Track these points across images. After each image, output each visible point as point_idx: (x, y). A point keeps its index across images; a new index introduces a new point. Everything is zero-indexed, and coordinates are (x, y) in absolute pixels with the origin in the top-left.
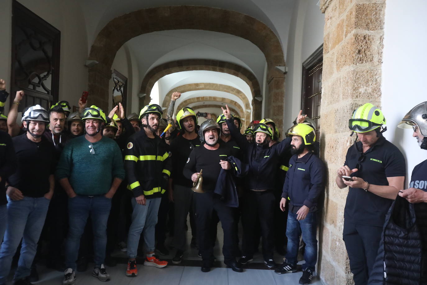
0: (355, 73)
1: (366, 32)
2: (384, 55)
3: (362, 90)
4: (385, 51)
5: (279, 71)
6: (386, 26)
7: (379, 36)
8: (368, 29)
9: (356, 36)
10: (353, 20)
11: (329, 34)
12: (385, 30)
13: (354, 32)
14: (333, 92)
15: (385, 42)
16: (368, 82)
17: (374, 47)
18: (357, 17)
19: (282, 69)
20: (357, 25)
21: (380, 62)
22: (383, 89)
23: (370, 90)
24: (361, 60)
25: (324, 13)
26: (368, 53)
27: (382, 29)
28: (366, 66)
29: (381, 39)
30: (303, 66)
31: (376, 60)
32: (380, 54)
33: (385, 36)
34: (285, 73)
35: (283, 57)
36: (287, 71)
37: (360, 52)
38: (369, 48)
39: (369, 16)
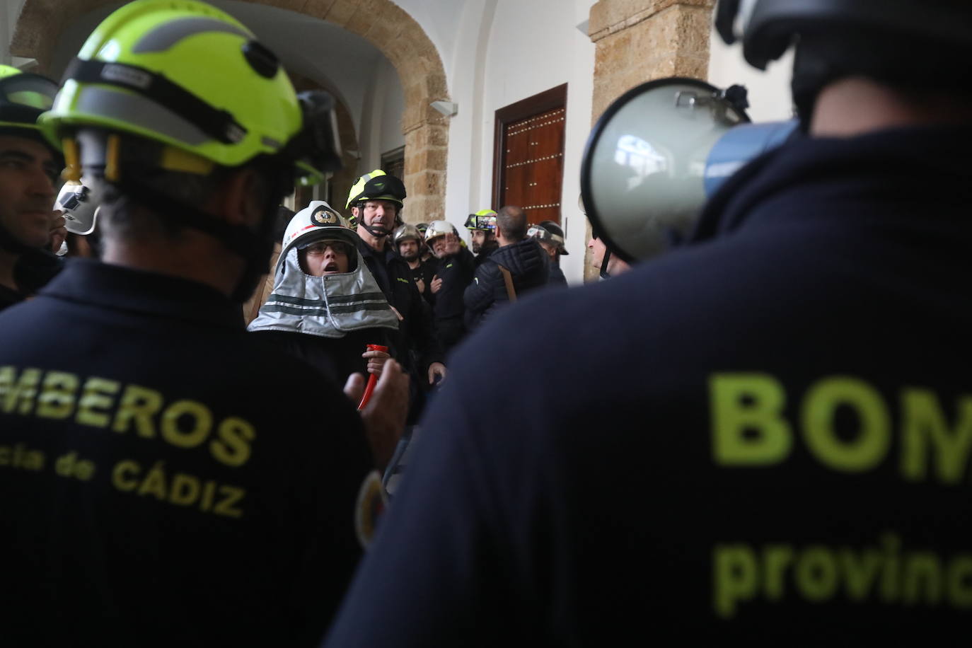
0: (427, 202)
1: (434, 172)
2: (447, 189)
3: (432, 215)
4: (448, 187)
5: (351, 157)
6: (449, 168)
7: (443, 175)
8: (436, 168)
9: (428, 174)
10: (425, 161)
11: (409, 158)
13: (425, 171)
14: (412, 211)
15: (448, 180)
16: (435, 209)
17: (441, 183)
18: (428, 160)
19: (354, 154)
20: (428, 166)
21: (444, 194)
24: (431, 192)
25: (405, 134)
26: (436, 187)
27: (445, 169)
28: (434, 197)
29: (445, 177)
31: (441, 192)
32: (444, 188)
34: (359, 159)
35: (354, 136)
37: (430, 186)
38: (436, 183)
39: (436, 160)
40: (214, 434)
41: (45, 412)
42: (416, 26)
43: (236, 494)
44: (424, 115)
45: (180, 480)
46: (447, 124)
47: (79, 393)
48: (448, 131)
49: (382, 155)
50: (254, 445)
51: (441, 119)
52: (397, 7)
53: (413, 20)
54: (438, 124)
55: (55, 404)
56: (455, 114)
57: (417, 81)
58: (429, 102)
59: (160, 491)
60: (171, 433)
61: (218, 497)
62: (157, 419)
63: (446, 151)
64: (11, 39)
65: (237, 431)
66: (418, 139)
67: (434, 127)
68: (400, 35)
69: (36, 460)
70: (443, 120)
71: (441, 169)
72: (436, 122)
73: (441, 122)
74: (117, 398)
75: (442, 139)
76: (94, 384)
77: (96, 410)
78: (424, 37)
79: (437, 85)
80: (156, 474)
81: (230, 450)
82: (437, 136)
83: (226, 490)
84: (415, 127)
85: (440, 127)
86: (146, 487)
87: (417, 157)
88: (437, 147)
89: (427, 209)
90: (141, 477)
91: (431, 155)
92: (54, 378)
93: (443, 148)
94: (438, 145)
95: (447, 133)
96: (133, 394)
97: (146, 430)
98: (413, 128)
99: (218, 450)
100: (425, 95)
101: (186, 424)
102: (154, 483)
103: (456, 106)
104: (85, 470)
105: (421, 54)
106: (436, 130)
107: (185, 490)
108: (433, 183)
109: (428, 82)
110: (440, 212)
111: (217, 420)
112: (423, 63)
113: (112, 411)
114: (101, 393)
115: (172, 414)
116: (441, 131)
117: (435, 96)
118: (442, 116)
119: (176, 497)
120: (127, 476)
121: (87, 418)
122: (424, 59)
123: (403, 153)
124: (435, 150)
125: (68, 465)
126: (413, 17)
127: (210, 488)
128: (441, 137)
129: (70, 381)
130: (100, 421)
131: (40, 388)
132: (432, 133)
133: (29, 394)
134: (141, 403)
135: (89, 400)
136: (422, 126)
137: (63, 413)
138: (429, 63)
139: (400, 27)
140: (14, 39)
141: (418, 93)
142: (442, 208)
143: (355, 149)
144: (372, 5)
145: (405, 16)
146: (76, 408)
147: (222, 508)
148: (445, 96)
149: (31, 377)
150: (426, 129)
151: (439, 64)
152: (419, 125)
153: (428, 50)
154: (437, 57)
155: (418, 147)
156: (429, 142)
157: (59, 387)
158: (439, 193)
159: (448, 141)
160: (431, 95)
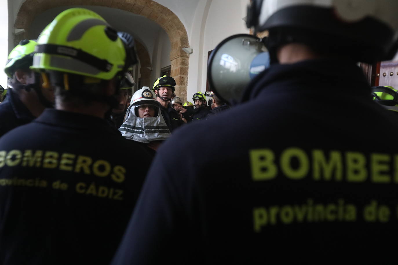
0: (180, 88)
1: (183, 76)
3: (182, 93)
5: (149, 69)
6: (189, 74)
8: (183, 74)
9: (180, 77)
10: (179, 72)
11: (172, 71)
12: (188, 76)
13: (179, 76)
15: (188, 79)
16: (183, 91)
17: (185, 80)
18: (180, 71)
19: (150, 68)
20: (180, 74)
21: (187, 85)
22: (187, 93)
23: (184, 94)
24: (182, 84)
25: (171, 61)
26: (183, 82)
27: (188, 75)
28: (183, 86)
29: (187, 78)
30: (161, 70)
31: (186, 84)
32: (187, 83)
33: (188, 77)
34: (152, 70)
35: (150, 61)
36: (152, 69)
37: (181, 82)
38: (184, 81)
39: (184, 71)
40: (112, 172)
41: (46, 166)
42: (176, 17)
43: (120, 192)
44: (179, 53)
45: (101, 189)
46: (188, 57)
47: (59, 159)
48: (189, 59)
49: (161, 69)
50: (126, 175)
51: (186, 55)
52: (169, 10)
53: (175, 15)
54: (185, 57)
55: (50, 163)
56: (191, 53)
57: (176, 39)
58: (181, 48)
59: (94, 192)
60: (96, 172)
61: (115, 194)
62: (91, 167)
63: (188, 68)
64: (15, 21)
65: (120, 170)
66: (177, 63)
67: (183, 58)
68: (169, 21)
69: (44, 184)
70: (187, 55)
71: (185, 75)
72: (184, 56)
73: (186, 56)
74: (75, 161)
75: (186, 63)
76: (65, 155)
77: (67, 165)
78: (180, 22)
79: (184, 41)
80: (92, 187)
81: (118, 177)
82: (184, 61)
83: (117, 191)
84: (175, 58)
85: (186, 58)
86: (89, 192)
87: (176, 70)
88: (184, 66)
89: (180, 91)
90: (87, 188)
91: (182, 69)
92: (48, 154)
93: (187, 66)
94: (184, 65)
95: (188, 60)
96: (81, 159)
97: (87, 171)
98: (174, 58)
99: (114, 177)
100: (180, 45)
101: (102, 168)
102: (92, 190)
103: (192, 50)
104: (64, 186)
105: (178, 29)
106: (184, 59)
107: (103, 192)
108: (182, 80)
109: (181, 40)
110: (185, 92)
111: (112, 167)
112: (179, 32)
113: (74, 165)
114: (68, 159)
115: (96, 165)
116: (186, 60)
117: (184, 46)
118: (186, 53)
119: (100, 195)
120: (81, 188)
121: (63, 167)
122: (179, 31)
123: (170, 68)
124: (183, 67)
125: (57, 185)
126: (175, 14)
127: (112, 191)
128: (186, 62)
129: (56, 155)
130: (69, 168)
131: (43, 157)
132: (182, 61)
133: (39, 159)
134: (84, 162)
135: (64, 161)
136: (178, 58)
137: (53, 166)
138: (181, 32)
139: (170, 18)
140: (16, 21)
141: (177, 44)
142: (186, 91)
143: (150, 66)
144: (159, 9)
145: (172, 13)
146: (59, 164)
147: (116, 197)
148: (188, 46)
149: (39, 153)
150: (180, 59)
151: (185, 33)
152: (177, 57)
153: (181, 27)
154: (185, 30)
155: (177, 66)
156: (181, 64)
157: (51, 157)
158: (184, 84)
159: (189, 63)
160: (182, 45)
